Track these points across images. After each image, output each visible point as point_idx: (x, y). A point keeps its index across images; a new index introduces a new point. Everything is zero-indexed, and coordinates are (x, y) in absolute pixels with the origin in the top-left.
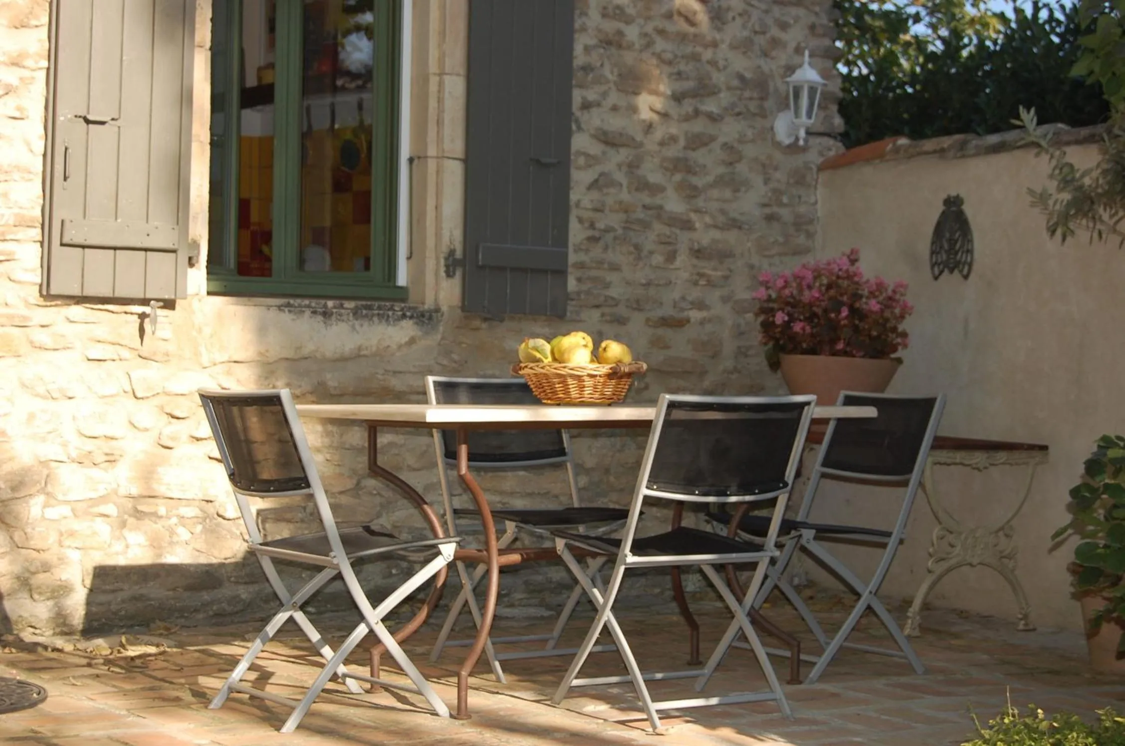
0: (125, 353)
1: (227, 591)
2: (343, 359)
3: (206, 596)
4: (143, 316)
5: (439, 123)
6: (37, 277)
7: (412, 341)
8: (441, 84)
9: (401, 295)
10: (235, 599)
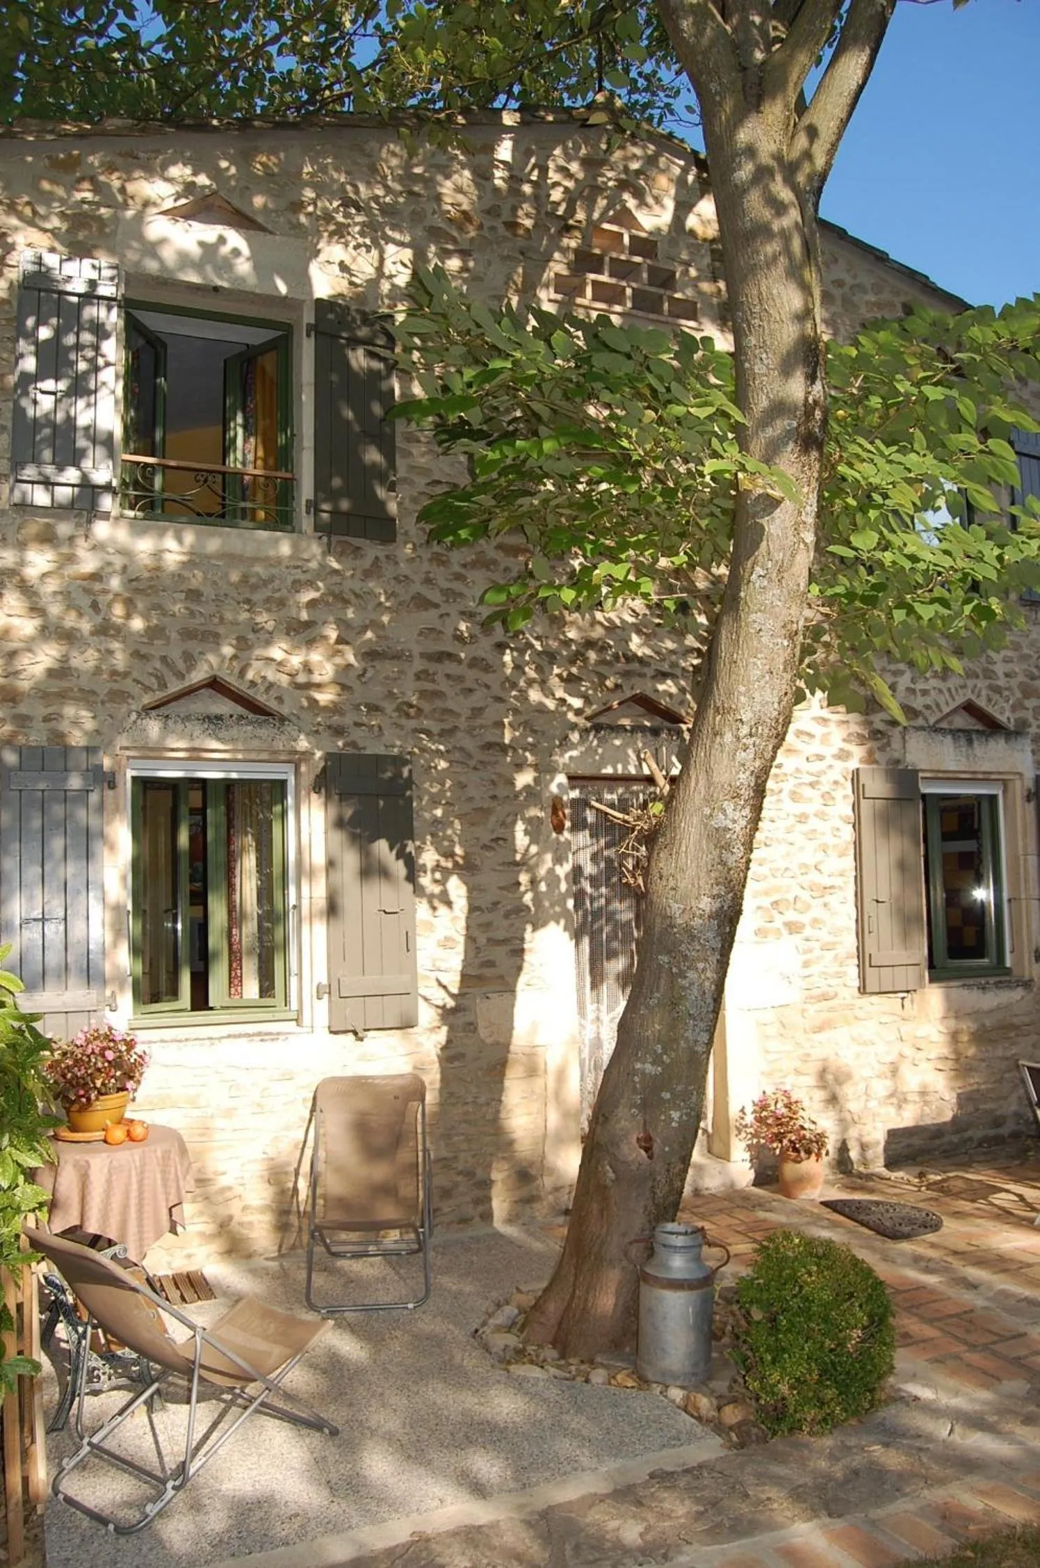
0: (896, 1018)
1: (946, 1139)
2: (992, 1011)
3: (937, 1142)
4: (903, 998)
5: (1026, 881)
6: (856, 983)
7: (1023, 998)
8: (1025, 860)
9: (1008, 972)
10: (951, 1143)
